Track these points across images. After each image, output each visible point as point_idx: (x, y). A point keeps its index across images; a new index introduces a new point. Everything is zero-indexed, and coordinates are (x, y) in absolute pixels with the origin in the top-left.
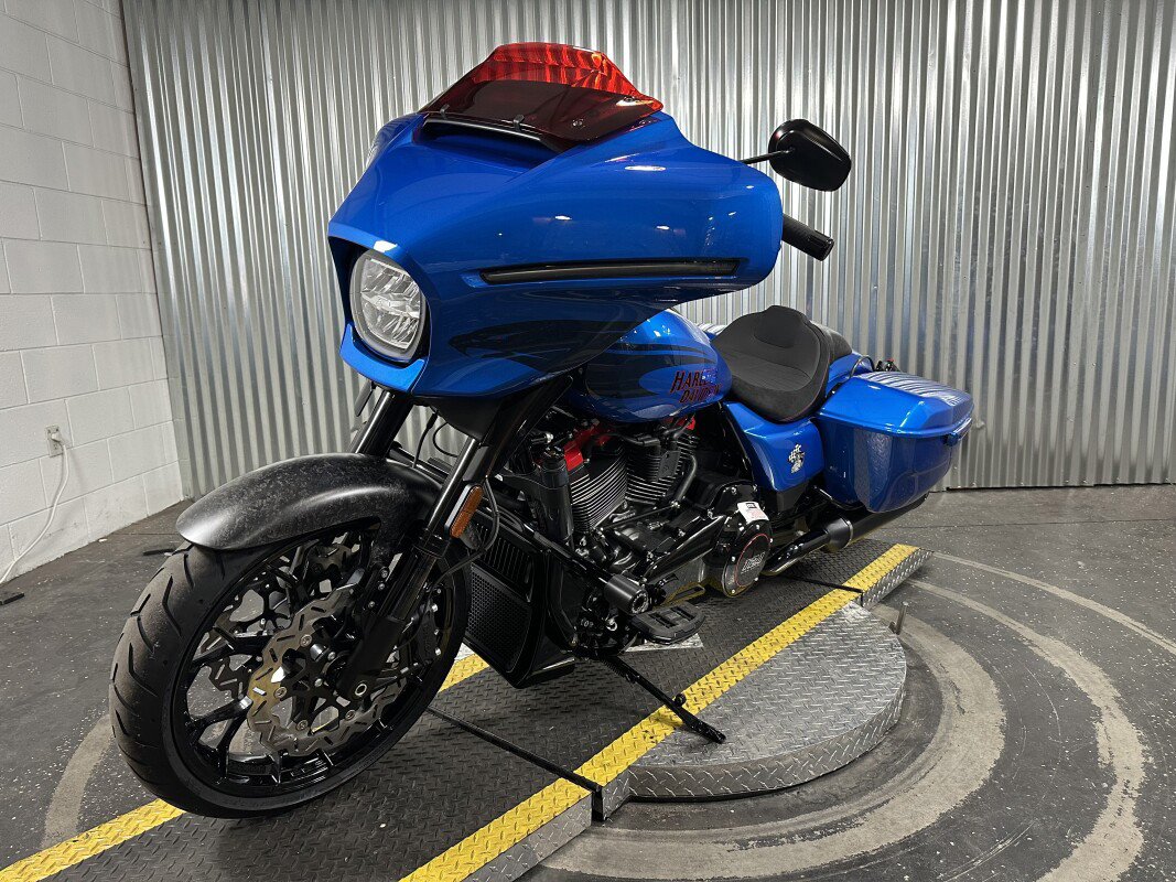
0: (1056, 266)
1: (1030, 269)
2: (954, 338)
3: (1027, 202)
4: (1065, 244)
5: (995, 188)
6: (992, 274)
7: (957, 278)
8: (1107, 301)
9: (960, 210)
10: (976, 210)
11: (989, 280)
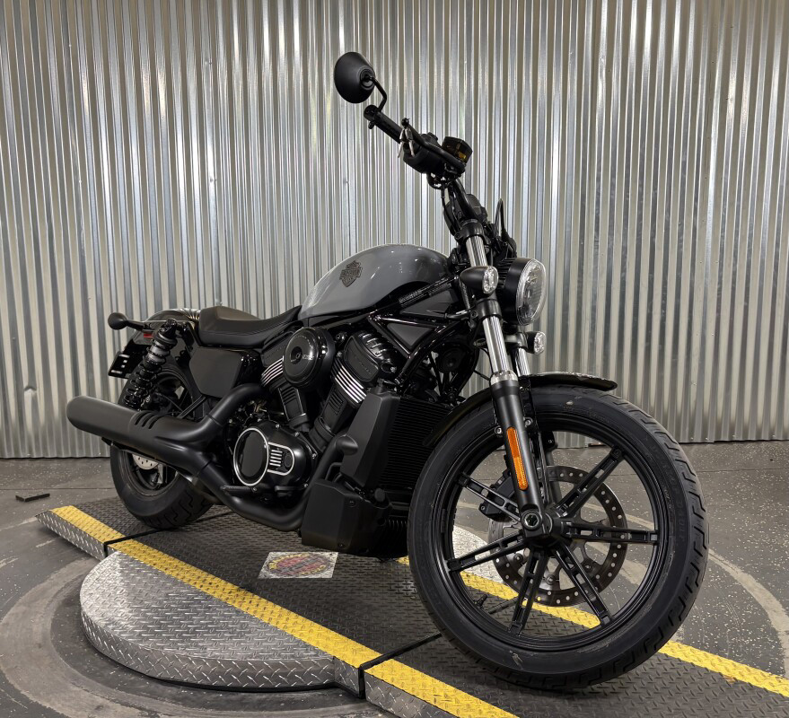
0: (680, 247)
1: (659, 249)
2: (594, 309)
3: (655, 189)
4: (688, 227)
5: (627, 176)
7: (596, 255)
8: (723, 278)
9: (598, 194)
10: (612, 194)
11: (624, 258)
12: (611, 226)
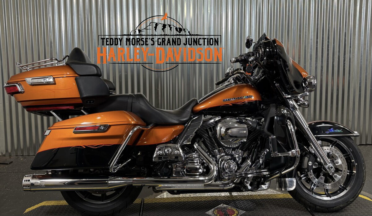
0: (344, 66)
1: (336, 67)
3: (334, 43)
4: (347, 58)
5: (323, 38)
6: (323, 68)
8: (362, 79)
9: (311, 45)
10: (317, 45)
11: (322, 70)
12: (317, 58)
